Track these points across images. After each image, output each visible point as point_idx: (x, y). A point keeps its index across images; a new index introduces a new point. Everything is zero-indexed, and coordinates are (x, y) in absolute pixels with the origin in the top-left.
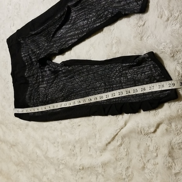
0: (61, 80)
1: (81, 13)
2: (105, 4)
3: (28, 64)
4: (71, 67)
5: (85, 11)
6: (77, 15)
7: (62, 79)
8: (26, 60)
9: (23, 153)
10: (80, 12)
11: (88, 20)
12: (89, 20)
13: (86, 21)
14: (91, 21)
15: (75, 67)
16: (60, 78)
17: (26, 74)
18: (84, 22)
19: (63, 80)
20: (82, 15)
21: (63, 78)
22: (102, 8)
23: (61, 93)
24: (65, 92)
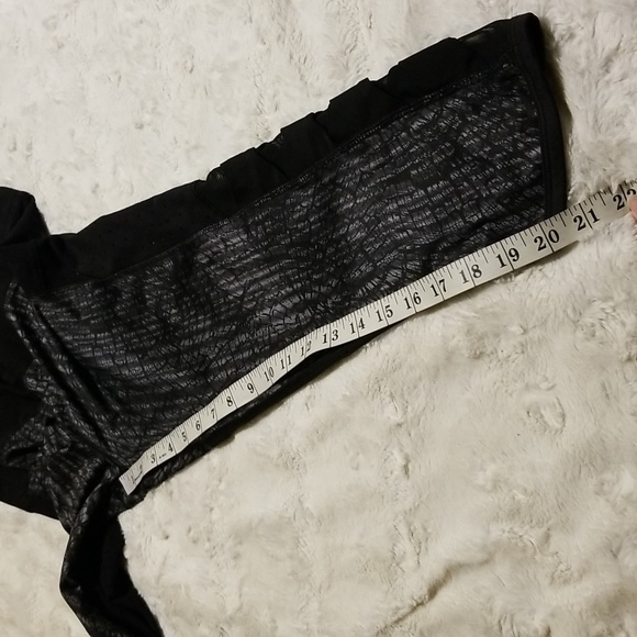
1: (267, 276)
2: (365, 238)
5: (282, 269)
6: (245, 288)
9: (12, 622)
10: (261, 274)
11: (315, 308)
12: (319, 307)
13: (308, 313)
14: (327, 308)
18: (301, 316)
20: (272, 284)
22: (356, 255)
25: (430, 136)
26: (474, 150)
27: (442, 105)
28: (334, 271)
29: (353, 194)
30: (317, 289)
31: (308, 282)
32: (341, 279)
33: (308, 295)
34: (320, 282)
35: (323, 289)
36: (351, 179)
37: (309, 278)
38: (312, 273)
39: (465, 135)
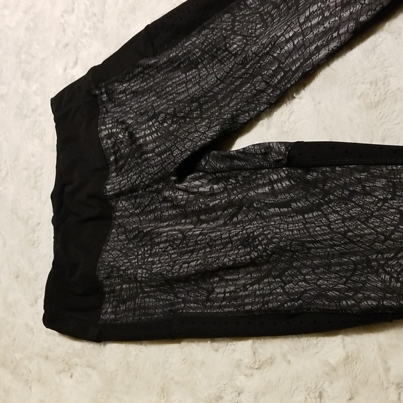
0: (260, 215)
3: (115, 159)
4: (315, 171)
7: (266, 211)
8: (113, 147)
15: (334, 171)
16: (257, 209)
17: (108, 187)
19: (267, 217)
21: (272, 210)
23: (249, 253)
24: (265, 250)
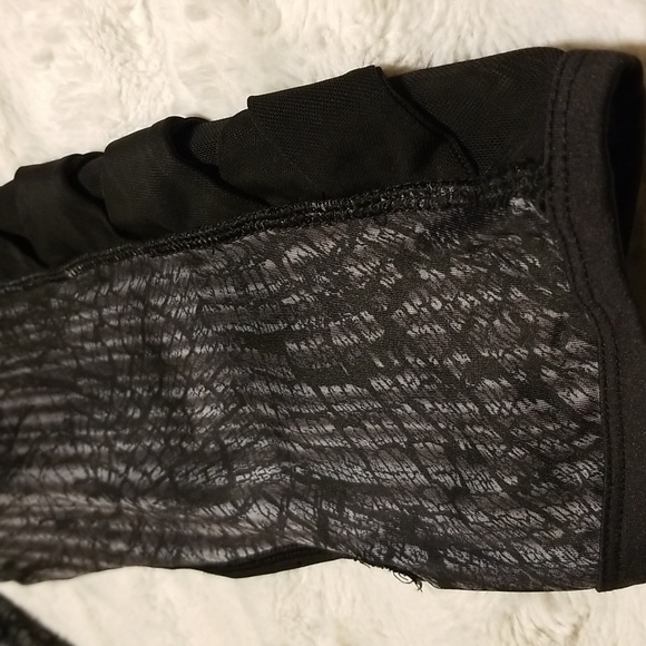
25: (326, 285)
26: (430, 349)
27: (354, 233)
28: (162, 452)
29: (188, 333)
30: (122, 468)
31: (104, 450)
32: (171, 473)
33: (103, 474)
34: (130, 460)
35: (134, 476)
36: (181, 305)
37: (108, 442)
38: (117, 438)
39: (411, 310)
